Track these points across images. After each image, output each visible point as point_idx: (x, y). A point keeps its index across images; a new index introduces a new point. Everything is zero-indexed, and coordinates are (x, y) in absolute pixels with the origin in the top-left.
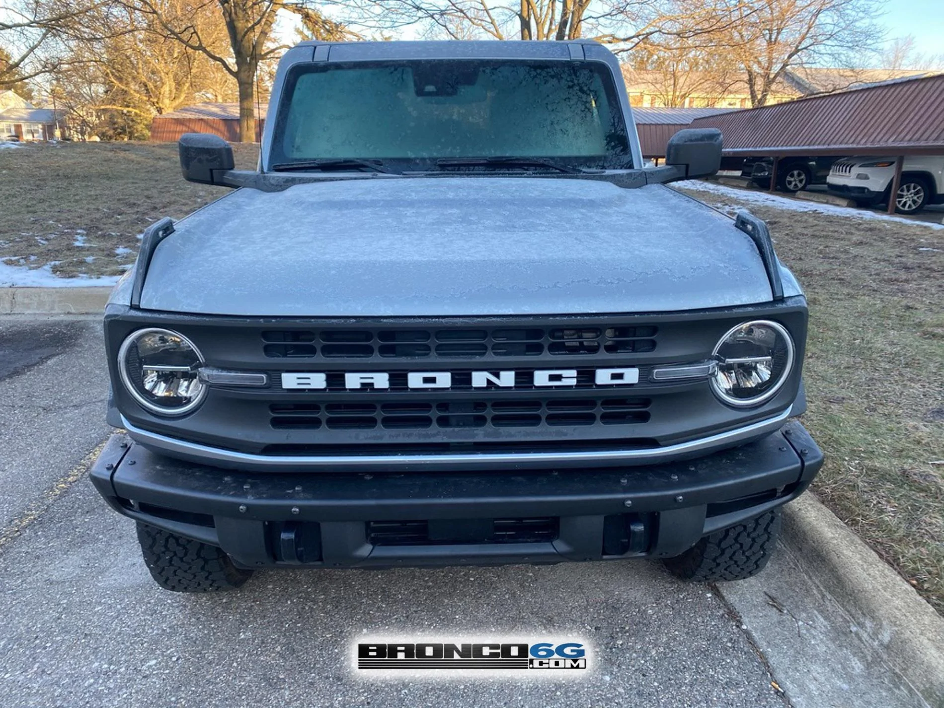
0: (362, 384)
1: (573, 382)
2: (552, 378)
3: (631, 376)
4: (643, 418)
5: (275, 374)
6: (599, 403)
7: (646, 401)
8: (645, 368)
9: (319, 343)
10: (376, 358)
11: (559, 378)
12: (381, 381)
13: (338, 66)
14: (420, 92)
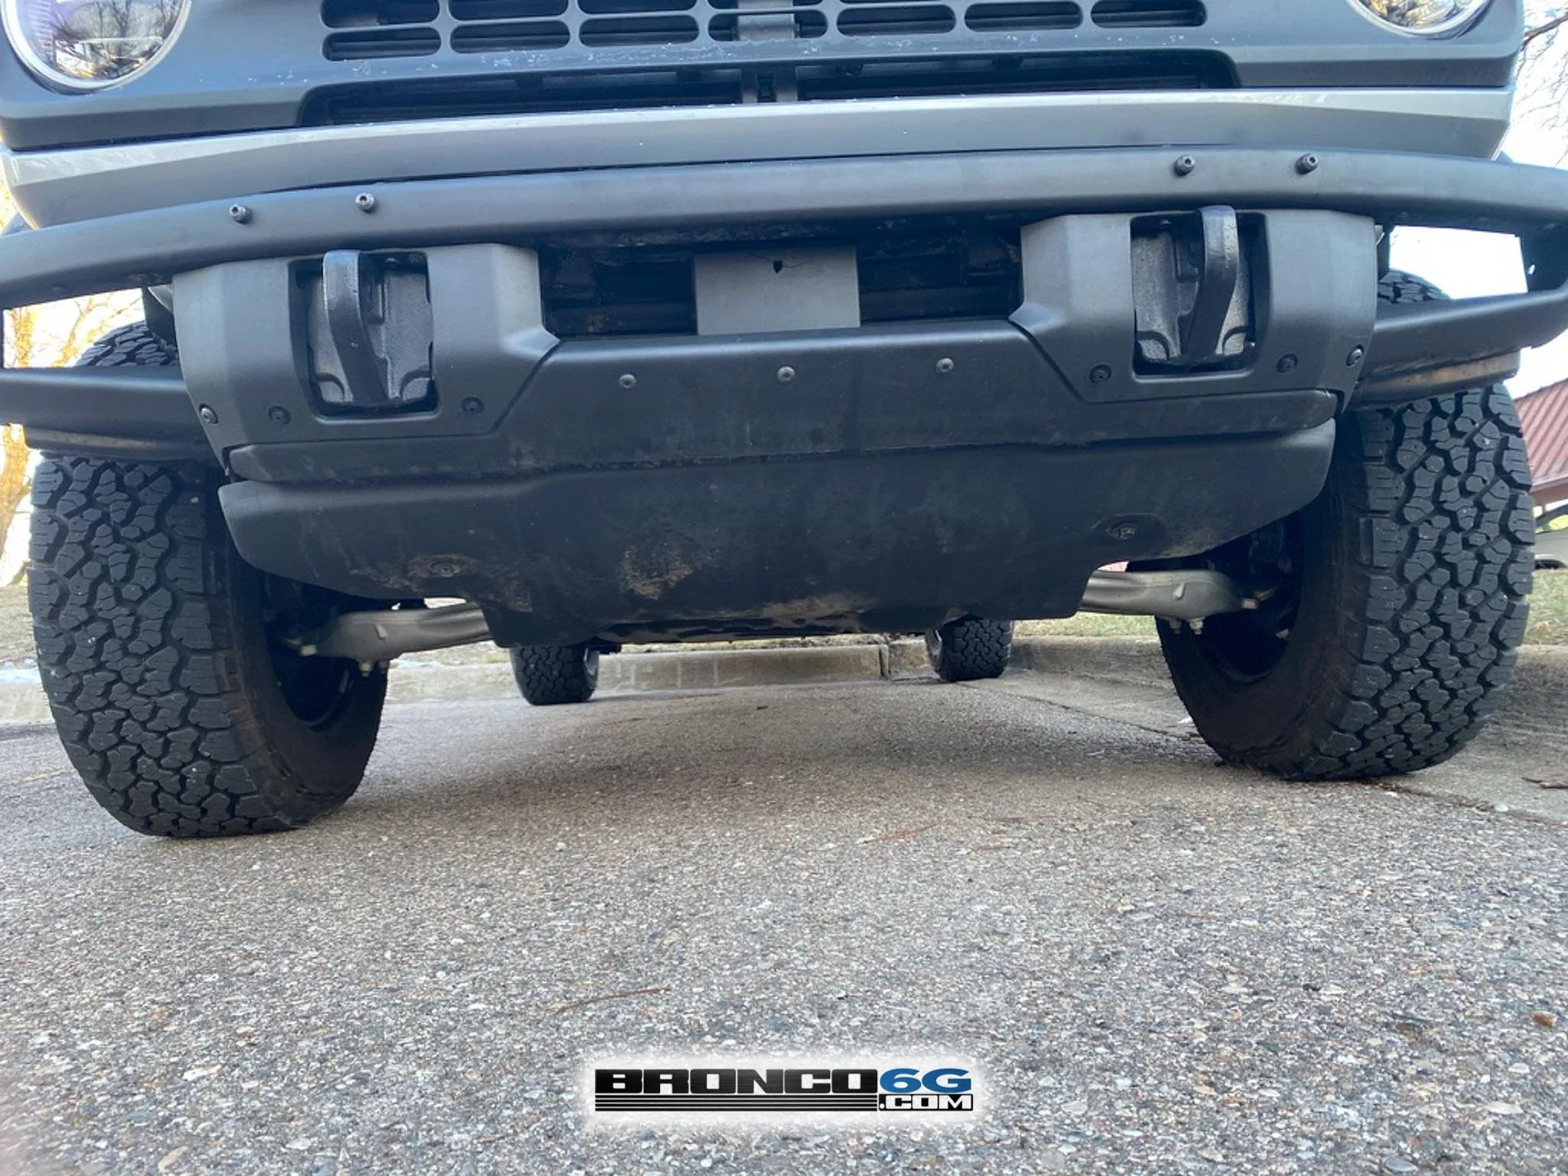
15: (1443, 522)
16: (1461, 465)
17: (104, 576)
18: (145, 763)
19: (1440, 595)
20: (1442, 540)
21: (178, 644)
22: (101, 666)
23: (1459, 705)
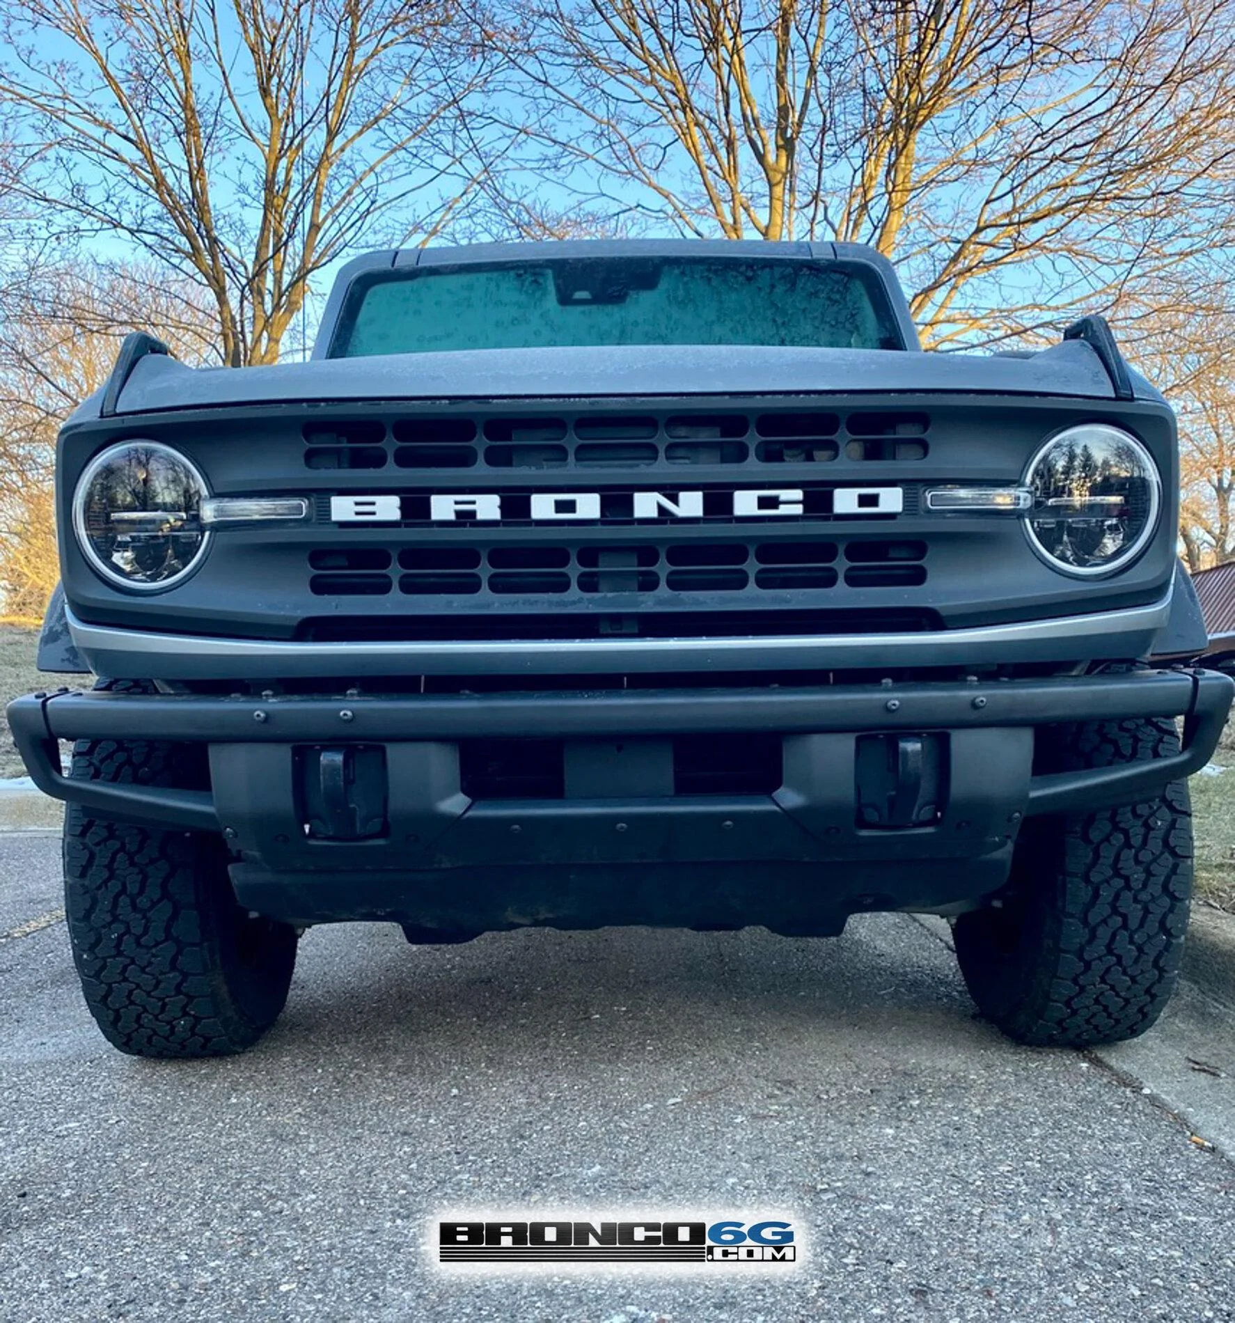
0: (458, 513)
1: (798, 510)
2: (764, 503)
3: (891, 500)
4: (917, 577)
5: (321, 496)
6: (841, 549)
7: (918, 545)
8: (912, 486)
9: (390, 445)
10: (481, 470)
11: (773, 503)
12: (488, 507)
13: (434, 271)
14: (565, 299)
15: (1118, 883)
16: (1136, 841)
17: (123, 891)
18: (146, 1019)
19: (1114, 936)
20: (1117, 897)
21: (177, 941)
22: (120, 953)
23: (1132, 1009)
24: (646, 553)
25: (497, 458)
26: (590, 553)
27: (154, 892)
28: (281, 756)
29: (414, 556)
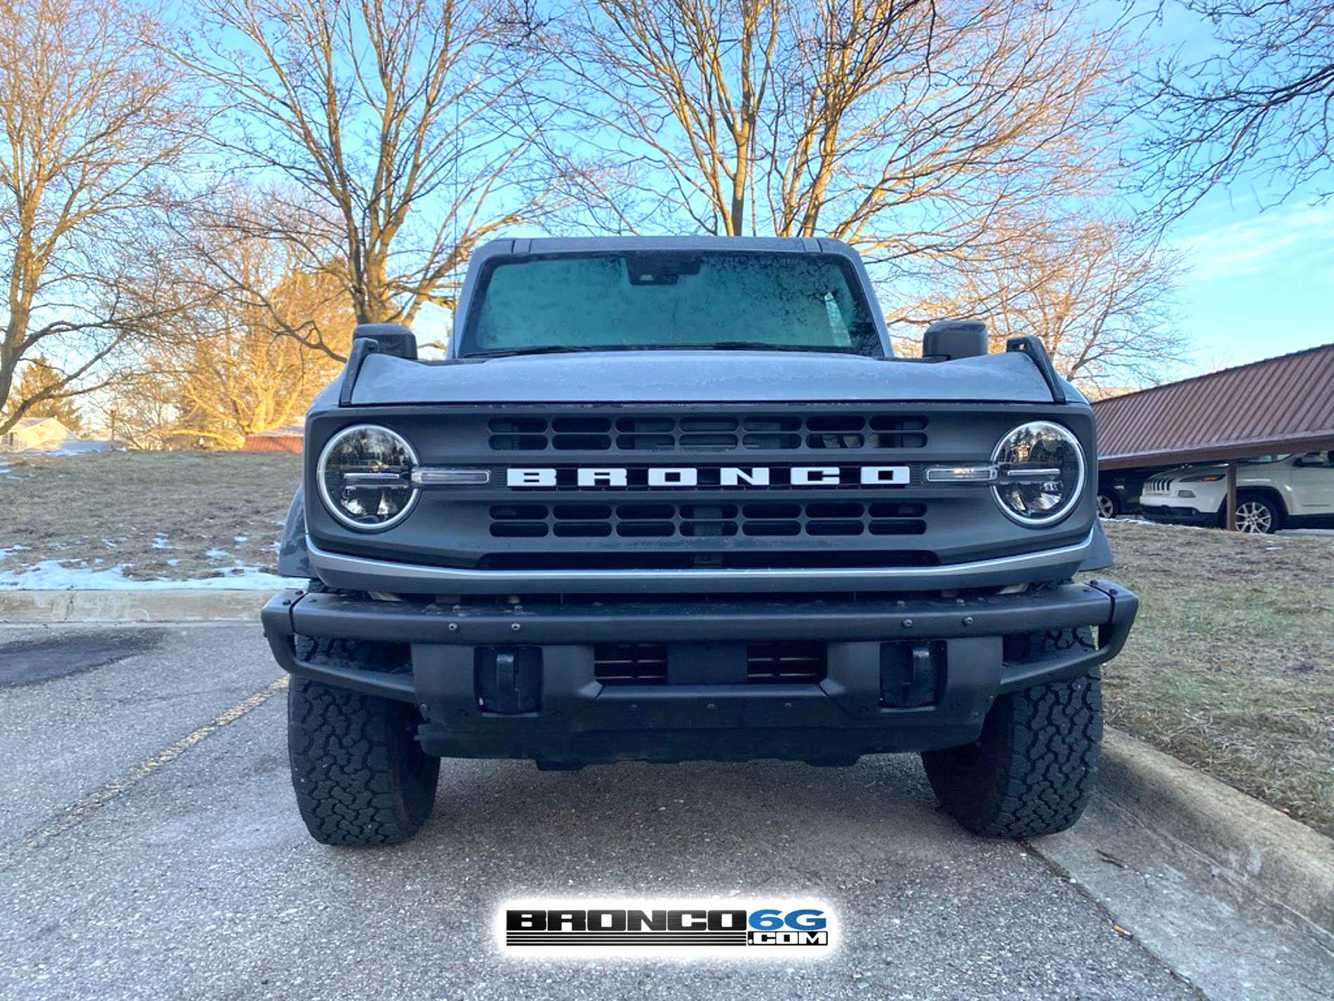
0: (597, 481)
1: (836, 481)
2: (812, 476)
4: (919, 528)
5: (500, 469)
6: (866, 508)
7: (920, 507)
8: (917, 466)
9: (550, 433)
10: (614, 452)
11: (818, 476)
12: (618, 477)
13: (541, 257)
14: (635, 281)
15: (1052, 730)
16: (1064, 700)
17: (333, 734)
18: (344, 823)
19: (1048, 767)
20: (1051, 740)
21: (370, 769)
22: (328, 778)
23: (1059, 817)
24: (728, 509)
25: (626, 443)
26: (688, 510)
27: (355, 733)
28: (466, 655)
29: (563, 510)
